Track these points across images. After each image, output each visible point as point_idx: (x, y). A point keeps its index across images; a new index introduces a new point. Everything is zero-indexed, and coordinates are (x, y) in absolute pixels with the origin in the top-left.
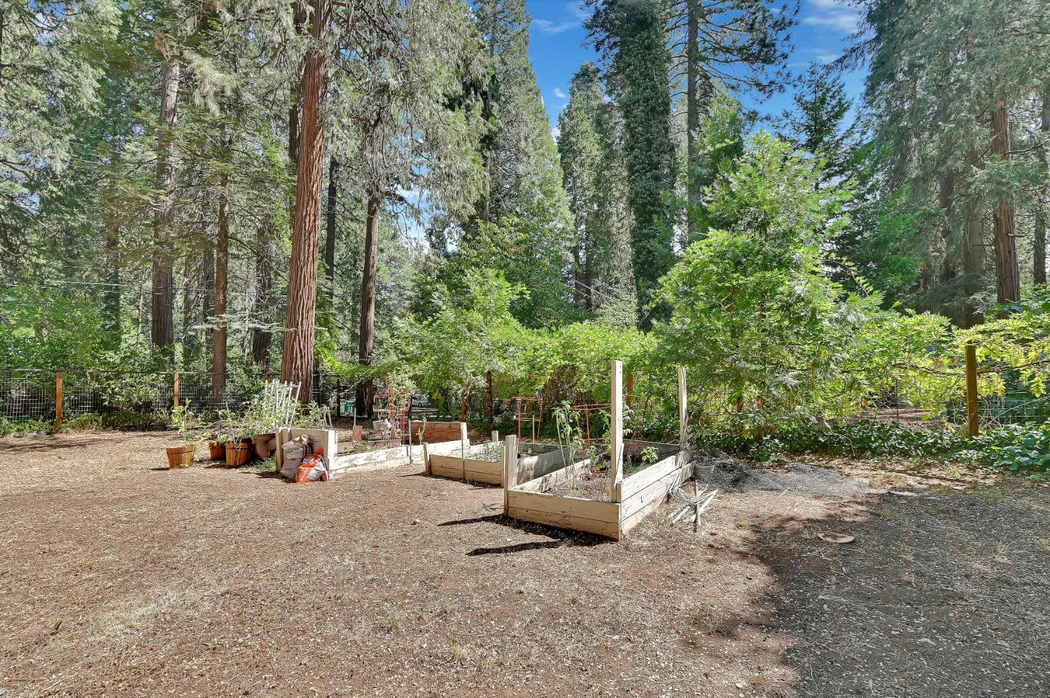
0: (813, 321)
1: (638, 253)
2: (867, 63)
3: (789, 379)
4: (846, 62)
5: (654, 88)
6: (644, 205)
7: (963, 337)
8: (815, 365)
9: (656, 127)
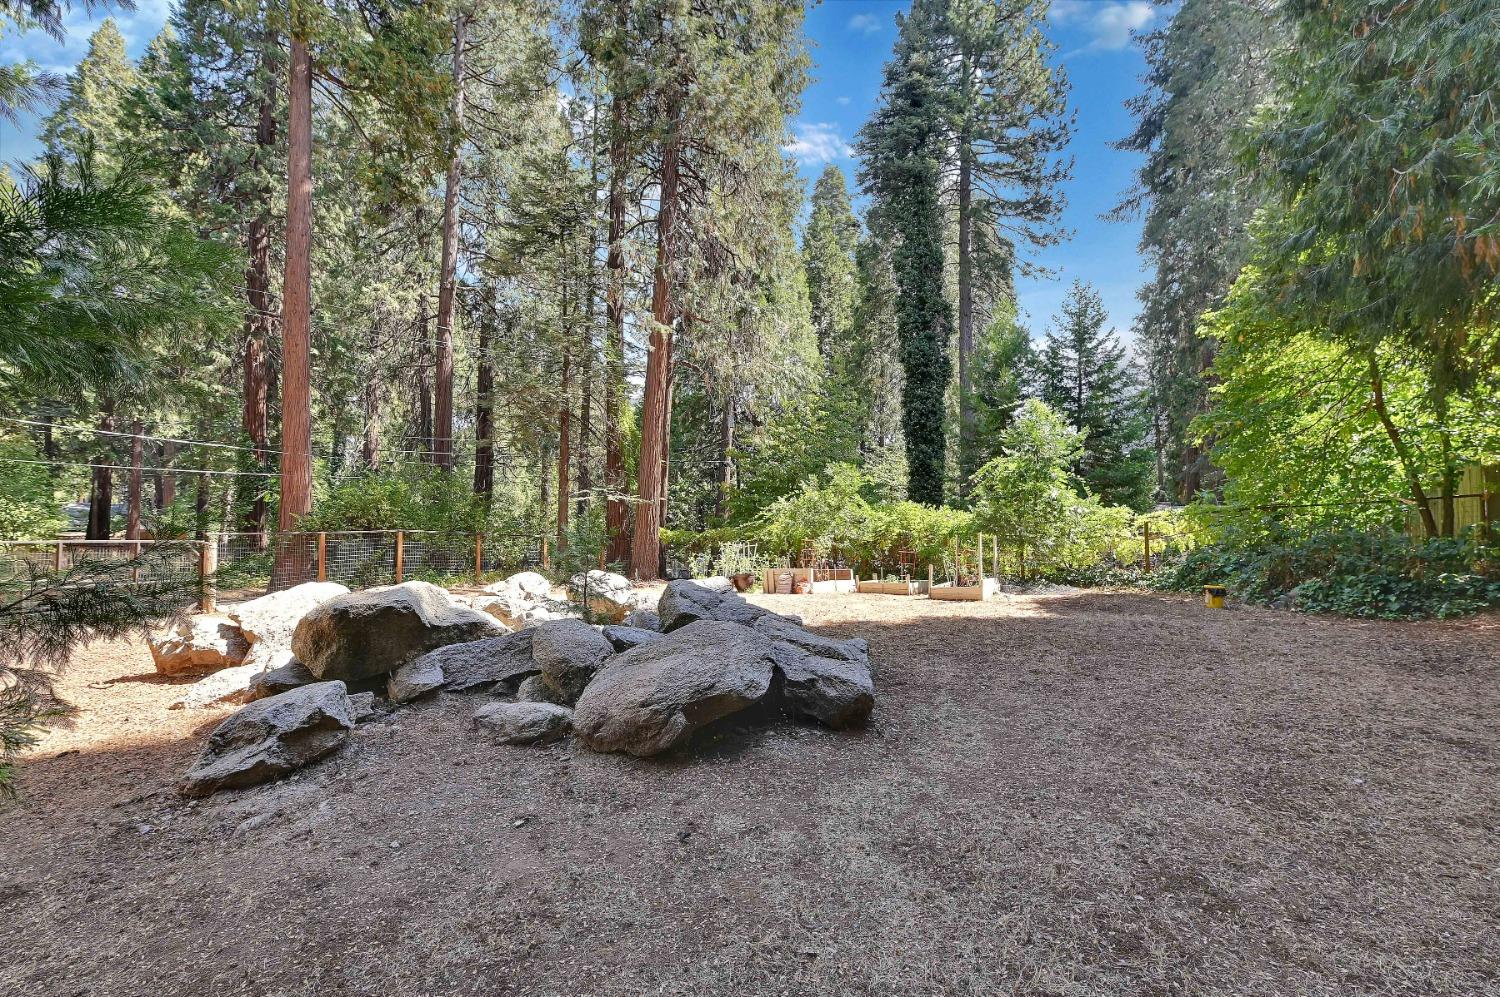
0: (1061, 511)
1: (909, 413)
2: (1144, 215)
3: (1050, 542)
4: (1122, 213)
5: (927, 245)
6: (917, 366)
7: (1141, 519)
8: (1063, 535)
9: (929, 285)
